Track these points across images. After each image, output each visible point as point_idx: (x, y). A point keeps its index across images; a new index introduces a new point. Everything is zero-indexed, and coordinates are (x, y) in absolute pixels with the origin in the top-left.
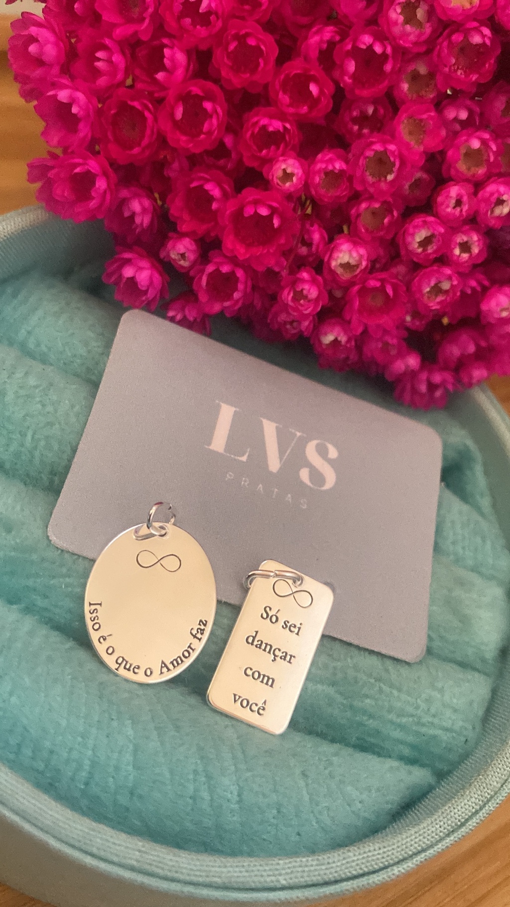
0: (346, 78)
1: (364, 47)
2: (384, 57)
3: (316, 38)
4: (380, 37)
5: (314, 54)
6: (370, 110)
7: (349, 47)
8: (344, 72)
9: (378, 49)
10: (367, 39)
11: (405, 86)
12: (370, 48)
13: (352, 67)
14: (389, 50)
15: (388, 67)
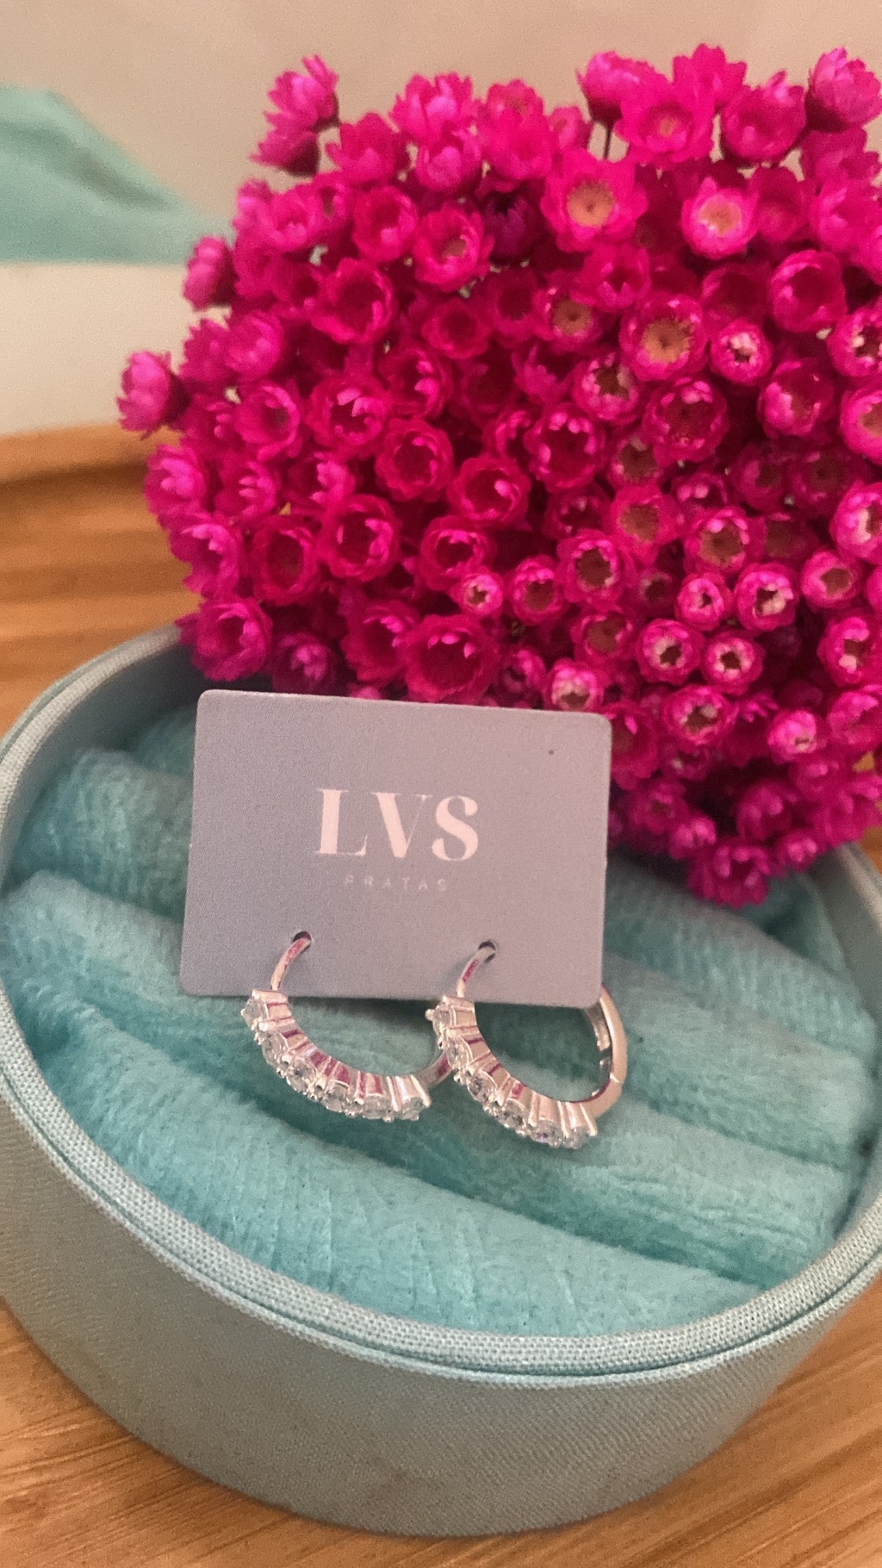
0: (543, 470)
1: (556, 428)
2: (582, 437)
3: (503, 427)
4: (576, 413)
5: (501, 446)
6: (582, 505)
7: (539, 431)
8: (540, 463)
9: (574, 428)
10: (559, 419)
11: (619, 468)
12: (565, 428)
13: (546, 454)
14: (587, 427)
15: (590, 448)
